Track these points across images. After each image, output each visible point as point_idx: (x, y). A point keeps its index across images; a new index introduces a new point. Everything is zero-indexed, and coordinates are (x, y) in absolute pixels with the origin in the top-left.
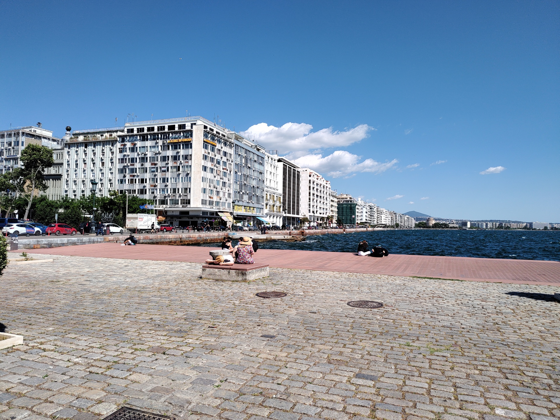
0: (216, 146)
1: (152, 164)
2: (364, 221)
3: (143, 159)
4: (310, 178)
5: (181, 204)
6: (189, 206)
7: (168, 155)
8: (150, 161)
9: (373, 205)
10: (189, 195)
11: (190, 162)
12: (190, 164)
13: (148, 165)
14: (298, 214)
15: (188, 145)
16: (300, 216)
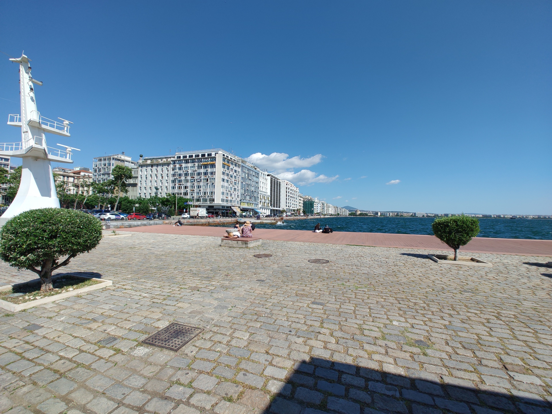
0: (230, 166)
1: (191, 177)
2: (319, 212)
3: (186, 175)
4: (286, 186)
5: (209, 201)
6: (213, 203)
7: (201, 172)
8: (190, 175)
9: (324, 202)
10: (213, 196)
11: (214, 176)
12: (214, 177)
13: (189, 178)
14: (279, 207)
15: (213, 166)
16: (281, 209)
